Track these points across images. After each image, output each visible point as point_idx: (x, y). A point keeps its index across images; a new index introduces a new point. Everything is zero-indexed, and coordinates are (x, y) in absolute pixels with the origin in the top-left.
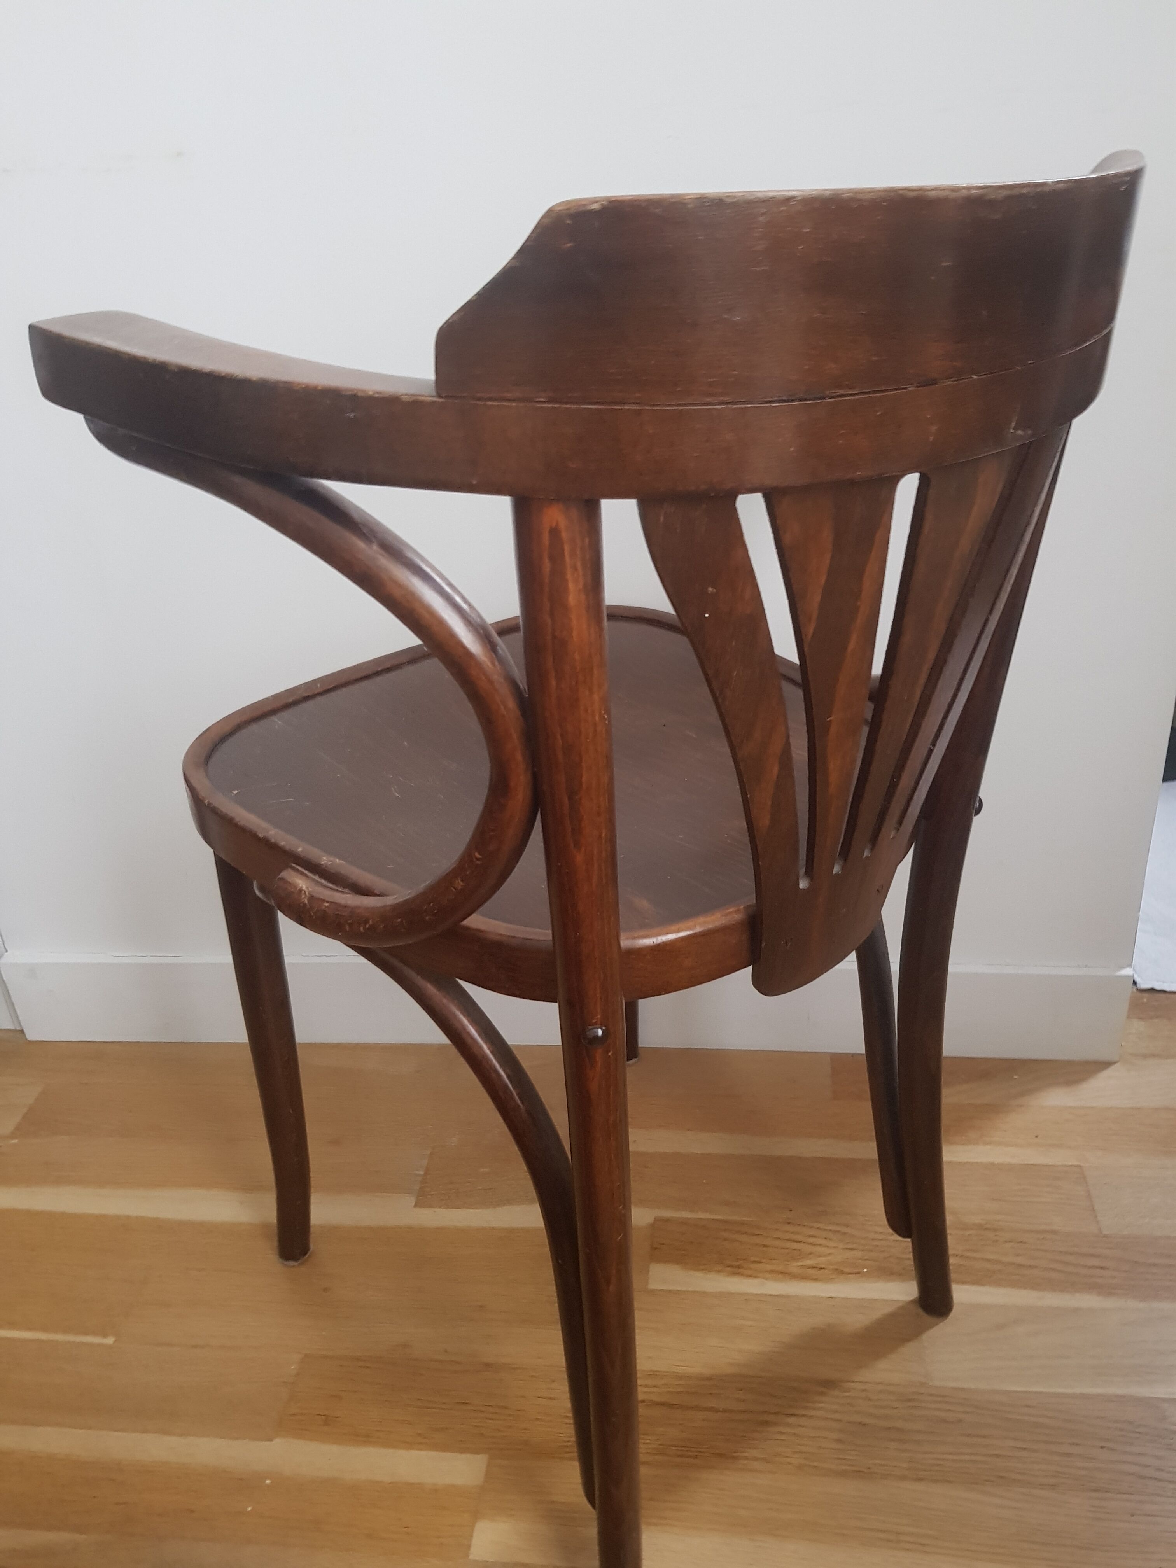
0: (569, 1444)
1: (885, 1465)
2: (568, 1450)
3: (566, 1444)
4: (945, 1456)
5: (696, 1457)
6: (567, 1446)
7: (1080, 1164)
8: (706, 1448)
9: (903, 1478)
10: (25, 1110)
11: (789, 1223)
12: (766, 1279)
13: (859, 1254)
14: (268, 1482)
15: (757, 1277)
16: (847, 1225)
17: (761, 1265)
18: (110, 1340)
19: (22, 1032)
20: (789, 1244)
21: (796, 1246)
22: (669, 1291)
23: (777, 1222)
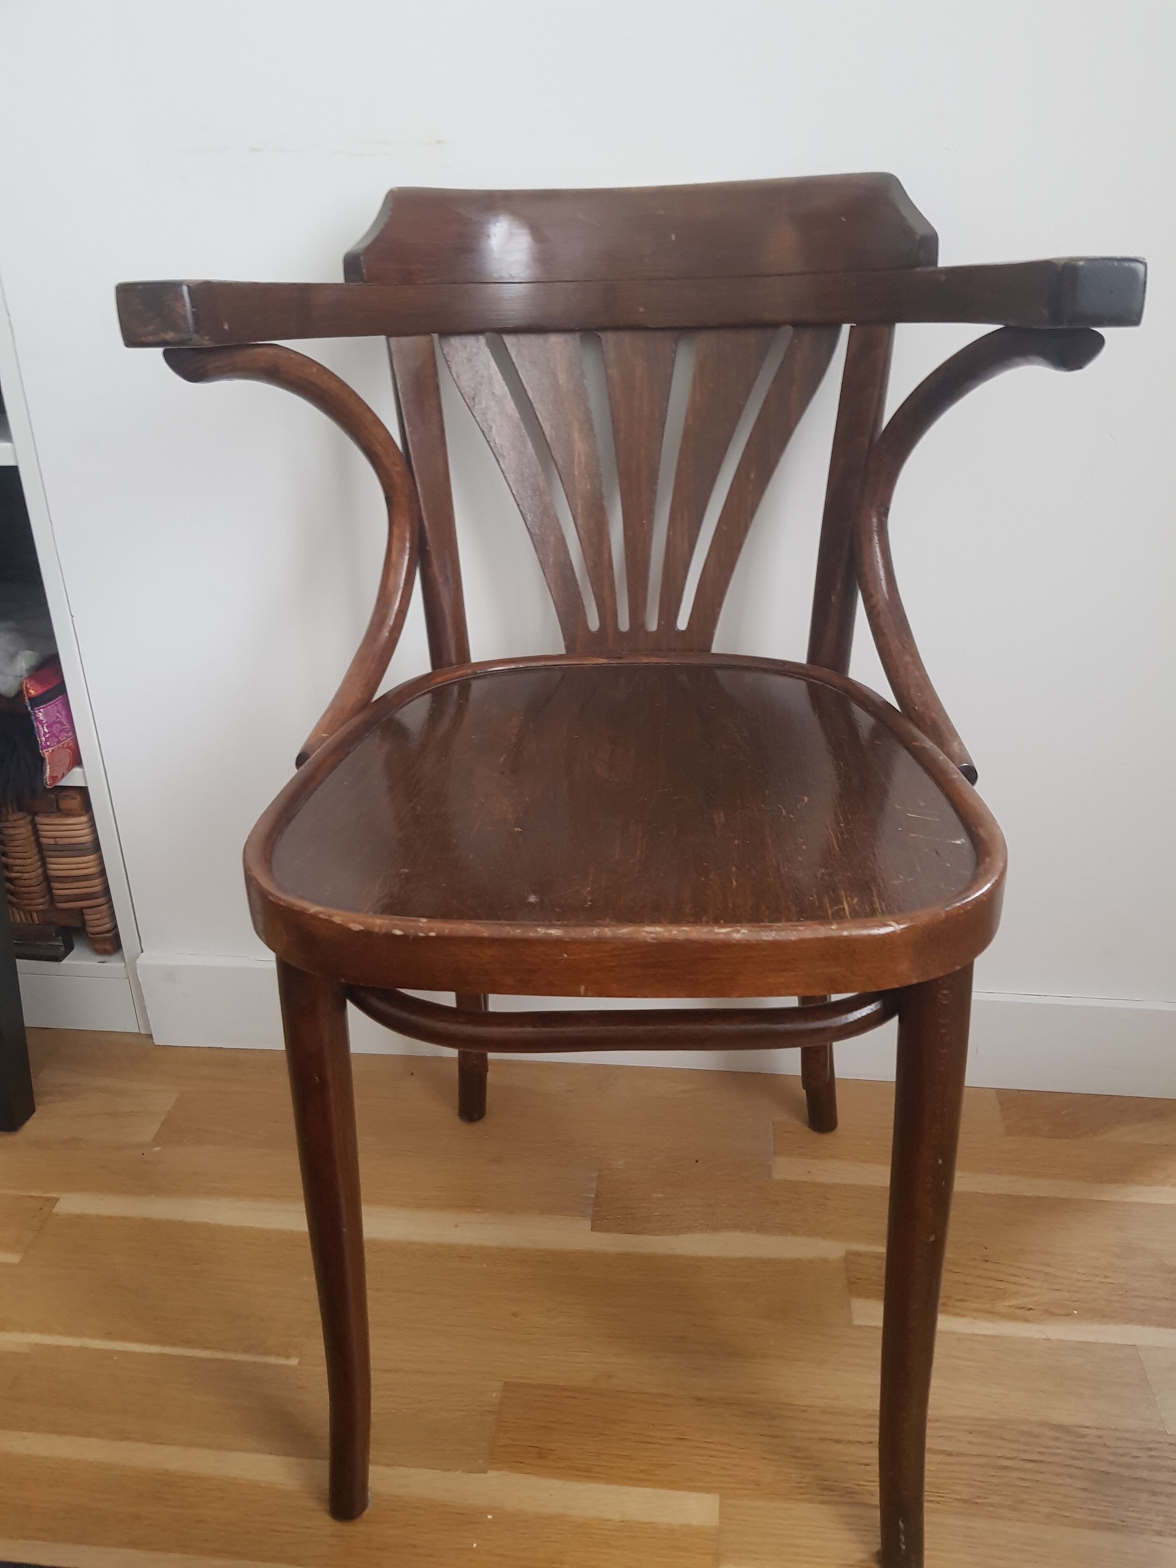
9: (1161, 1533)
10: (163, 1117)
11: (987, 1261)
12: (975, 1318)
13: (1066, 1295)
14: (489, 1517)
15: (964, 1316)
16: (1048, 1265)
17: (967, 1304)
18: (293, 1362)
19: (150, 1036)
20: (991, 1283)
21: (999, 1285)
22: (875, 1327)
23: (974, 1259)
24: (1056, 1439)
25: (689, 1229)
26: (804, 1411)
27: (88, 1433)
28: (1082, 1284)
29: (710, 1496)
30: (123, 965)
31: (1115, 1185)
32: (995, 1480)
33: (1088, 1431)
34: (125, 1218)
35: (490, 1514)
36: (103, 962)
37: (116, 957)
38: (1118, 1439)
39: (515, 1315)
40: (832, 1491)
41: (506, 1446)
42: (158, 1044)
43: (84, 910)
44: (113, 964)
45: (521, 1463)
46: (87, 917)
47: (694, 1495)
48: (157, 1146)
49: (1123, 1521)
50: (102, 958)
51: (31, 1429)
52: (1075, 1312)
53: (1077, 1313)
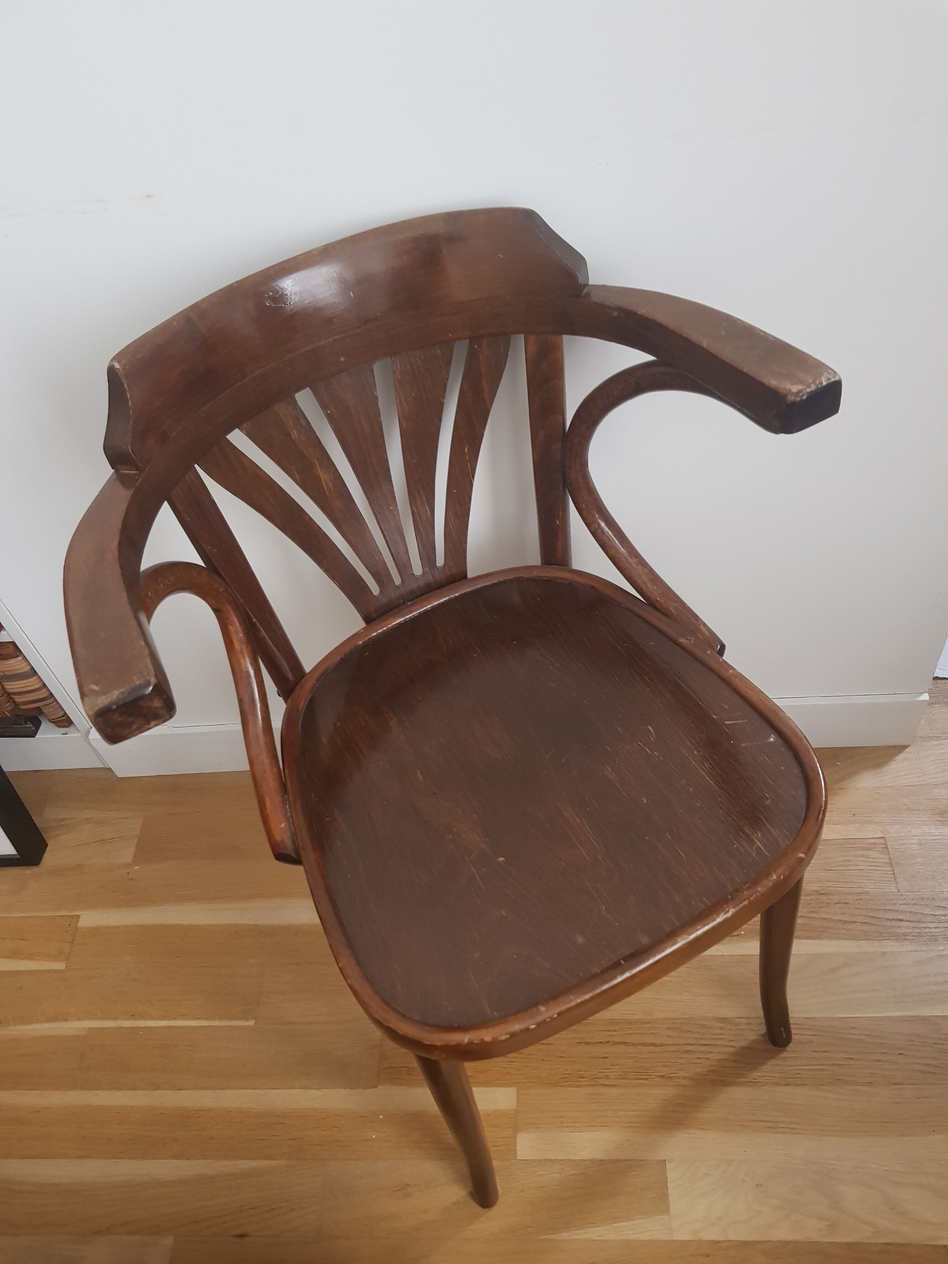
0: (566, 1076)
1: (765, 1076)
2: (565, 1080)
3: (563, 1076)
4: (801, 1067)
5: (646, 1079)
6: (565, 1078)
7: (884, 836)
8: (652, 1072)
9: (776, 1084)
10: (136, 841)
14: (381, 1117)
18: (251, 1023)
19: (112, 771)
24: (722, 1028)
27: (134, 1088)
29: (509, 1089)
30: (80, 735)
32: (682, 1061)
34: (126, 927)
35: (381, 1115)
36: (66, 734)
37: (71, 729)
40: (583, 1078)
41: (387, 1068)
42: (120, 776)
43: (40, 707)
44: (73, 735)
45: (397, 1079)
46: (44, 711)
47: (501, 1089)
48: (136, 866)
49: (755, 1079)
50: (64, 730)
51: (99, 1089)
52: (743, 933)
53: (744, 934)
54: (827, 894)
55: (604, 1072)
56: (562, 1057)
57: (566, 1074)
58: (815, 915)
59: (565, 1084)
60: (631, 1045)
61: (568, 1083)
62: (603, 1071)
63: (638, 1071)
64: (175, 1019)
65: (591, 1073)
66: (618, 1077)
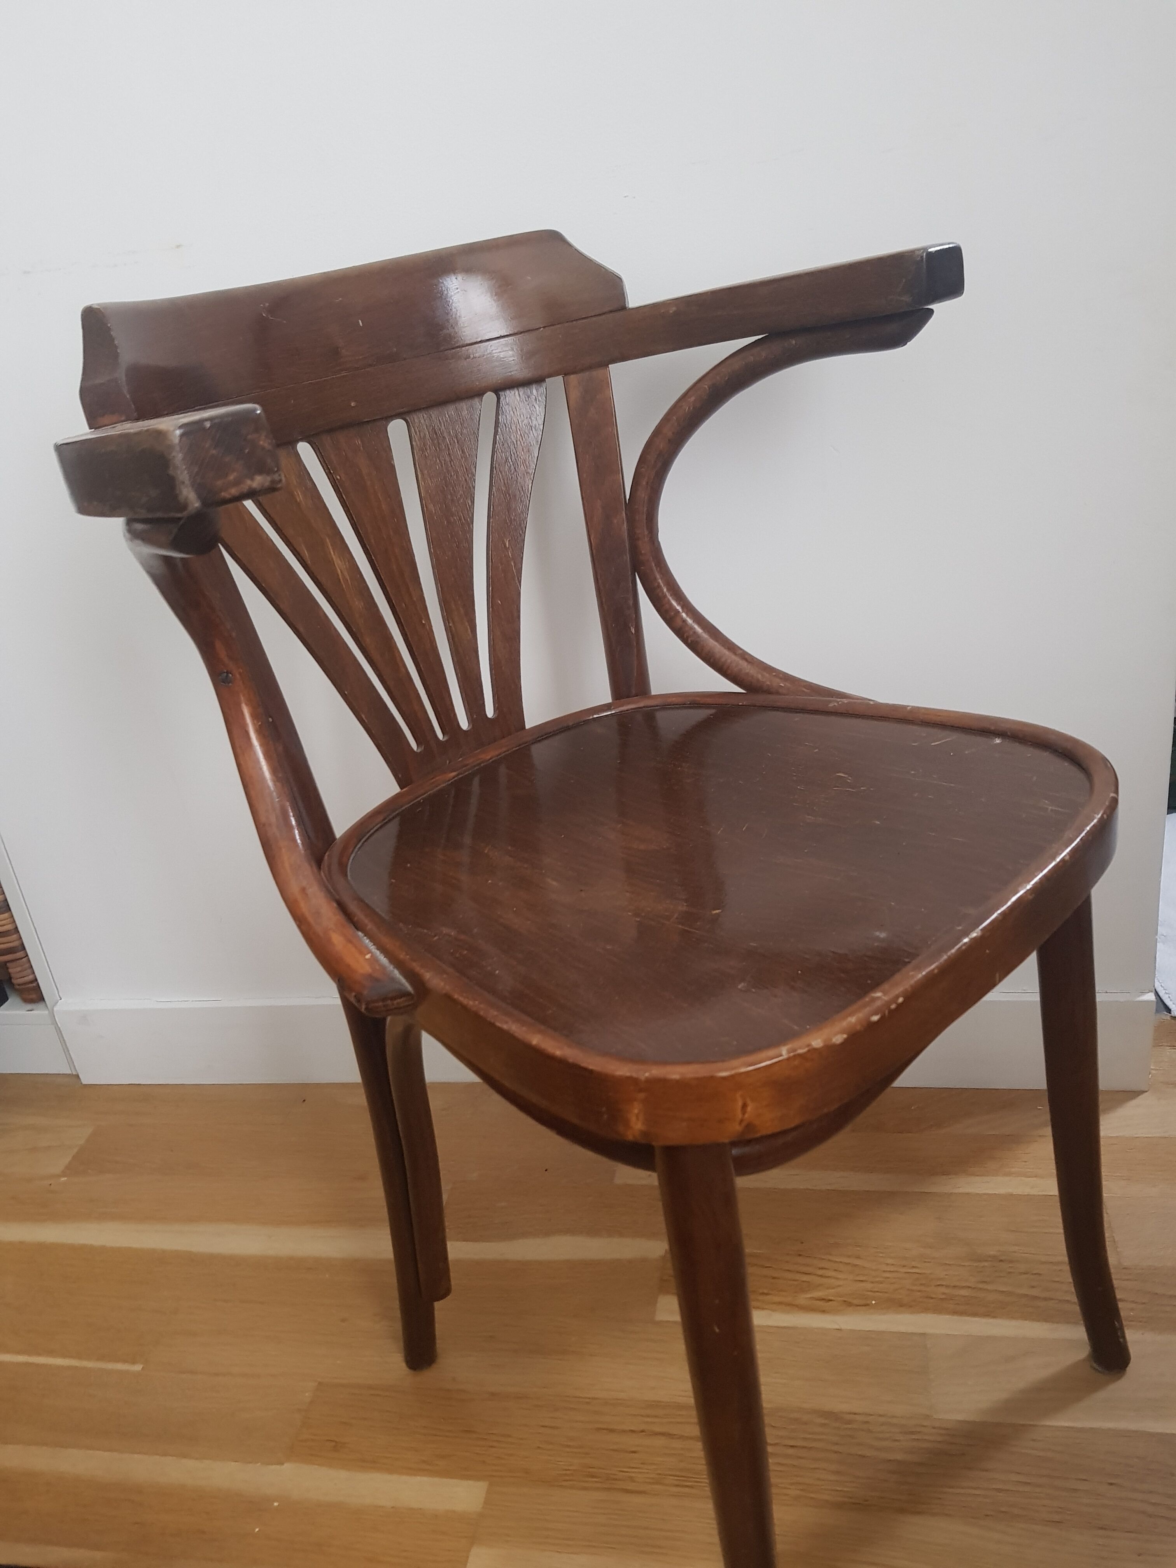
2: (566, 1478)
3: (564, 1472)
5: (691, 1487)
6: (566, 1475)
10: (75, 1150)
11: (800, 1255)
12: (773, 1310)
13: (869, 1286)
14: (276, 1504)
15: (763, 1309)
16: (858, 1257)
17: (769, 1297)
18: (138, 1368)
19: (78, 1076)
20: (798, 1277)
21: (805, 1278)
22: (675, 1322)
23: (788, 1254)
24: (823, 1425)
25: (524, 1235)
26: (588, 1403)
28: (887, 1275)
29: (477, 1483)
30: (47, 1012)
31: (944, 1177)
33: (857, 1417)
35: (277, 1502)
36: (31, 1010)
37: (41, 1005)
38: (882, 1424)
39: (343, 1320)
40: (596, 1477)
42: (86, 1083)
43: (8, 964)
44: (39, 1012)
45: (314, 1454)
46: (10, 970)
48: (65, 1177)
50: (30, 1006)
52: (873, 1302)
53: (875, 1304)
54: (1011, 1262)
55: (630, 1472)
56: (569, 1446)
57: (569, 1470)
58: (989, 1287)
59: (564, 1483)
60: (678, 1438)
61: (571, 1483)
62: (625, 1470)
63: (683, 1474)
64: (39, 1355)
65: (607, 1472)
66: (647, 1480)
